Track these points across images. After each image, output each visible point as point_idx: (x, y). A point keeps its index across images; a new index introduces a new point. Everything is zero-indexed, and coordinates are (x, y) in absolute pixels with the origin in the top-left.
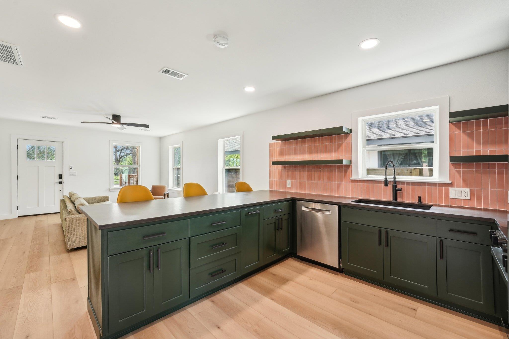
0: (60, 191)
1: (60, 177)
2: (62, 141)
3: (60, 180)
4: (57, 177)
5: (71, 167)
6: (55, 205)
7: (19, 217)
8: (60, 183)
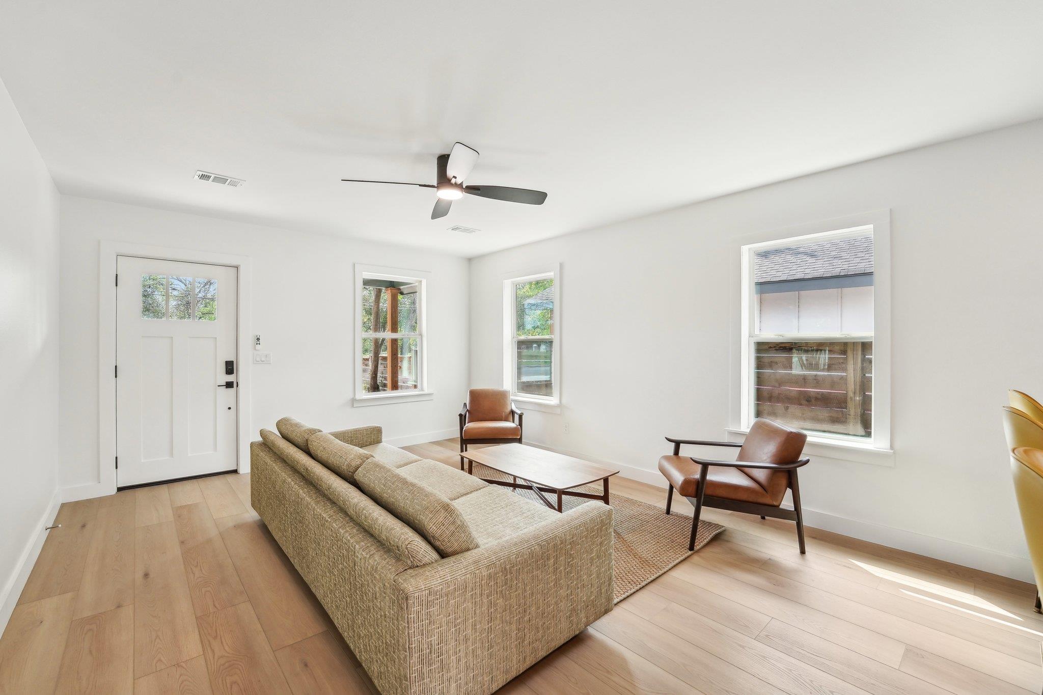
0: (230, 408)
1: (230, 368)
2: (235, 263)
3: (230, 378)
4: (222, 368)
5: (258, 339)
6: (215, 449)
7: (120, 489)
8: (229, 385)
